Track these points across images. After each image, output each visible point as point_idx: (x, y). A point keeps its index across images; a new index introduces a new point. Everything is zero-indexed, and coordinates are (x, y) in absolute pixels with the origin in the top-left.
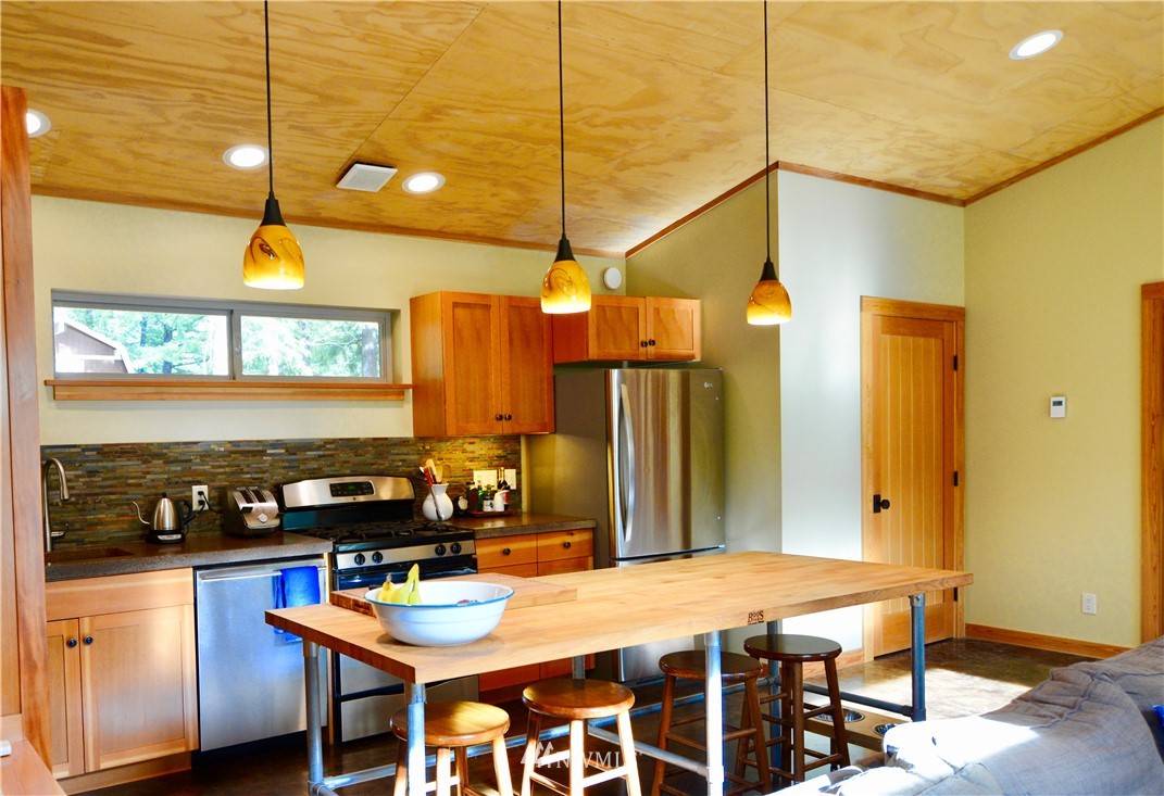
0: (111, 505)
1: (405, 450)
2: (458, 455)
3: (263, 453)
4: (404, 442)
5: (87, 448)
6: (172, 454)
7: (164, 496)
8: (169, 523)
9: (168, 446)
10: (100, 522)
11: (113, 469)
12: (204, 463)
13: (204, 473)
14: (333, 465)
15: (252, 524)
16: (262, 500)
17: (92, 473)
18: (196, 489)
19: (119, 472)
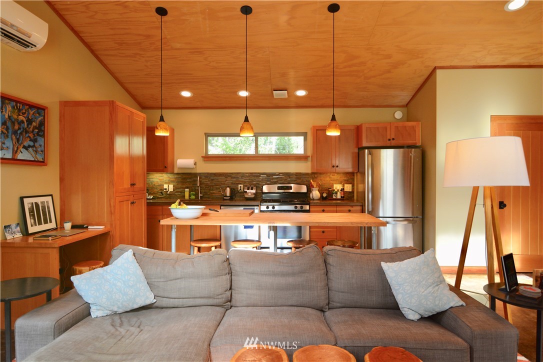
0: (217, 189)
1: (308, 176)
2: (328, 179)
3: (260, 176)
4: (307, 174)
5: (211, 174)
6: (233, 176)
7: (228, 187)
8: (228, 194)
9: (232, 173)
10: (213, 193)
11: (218, 179)
12: (242, 178)
13: (242, 181)
14: (282, 180)
15: (246, 196)
16: (252, 189)
17: (212, 180)
18: (239, 185)
19: (219, 180)
